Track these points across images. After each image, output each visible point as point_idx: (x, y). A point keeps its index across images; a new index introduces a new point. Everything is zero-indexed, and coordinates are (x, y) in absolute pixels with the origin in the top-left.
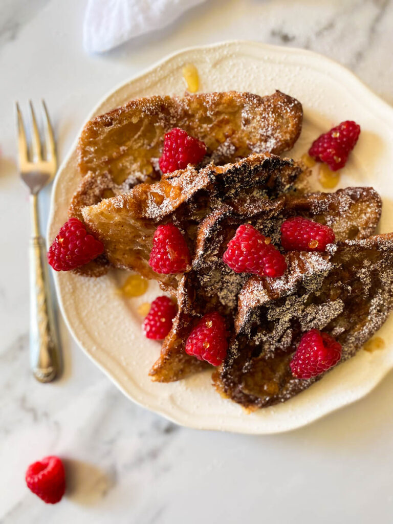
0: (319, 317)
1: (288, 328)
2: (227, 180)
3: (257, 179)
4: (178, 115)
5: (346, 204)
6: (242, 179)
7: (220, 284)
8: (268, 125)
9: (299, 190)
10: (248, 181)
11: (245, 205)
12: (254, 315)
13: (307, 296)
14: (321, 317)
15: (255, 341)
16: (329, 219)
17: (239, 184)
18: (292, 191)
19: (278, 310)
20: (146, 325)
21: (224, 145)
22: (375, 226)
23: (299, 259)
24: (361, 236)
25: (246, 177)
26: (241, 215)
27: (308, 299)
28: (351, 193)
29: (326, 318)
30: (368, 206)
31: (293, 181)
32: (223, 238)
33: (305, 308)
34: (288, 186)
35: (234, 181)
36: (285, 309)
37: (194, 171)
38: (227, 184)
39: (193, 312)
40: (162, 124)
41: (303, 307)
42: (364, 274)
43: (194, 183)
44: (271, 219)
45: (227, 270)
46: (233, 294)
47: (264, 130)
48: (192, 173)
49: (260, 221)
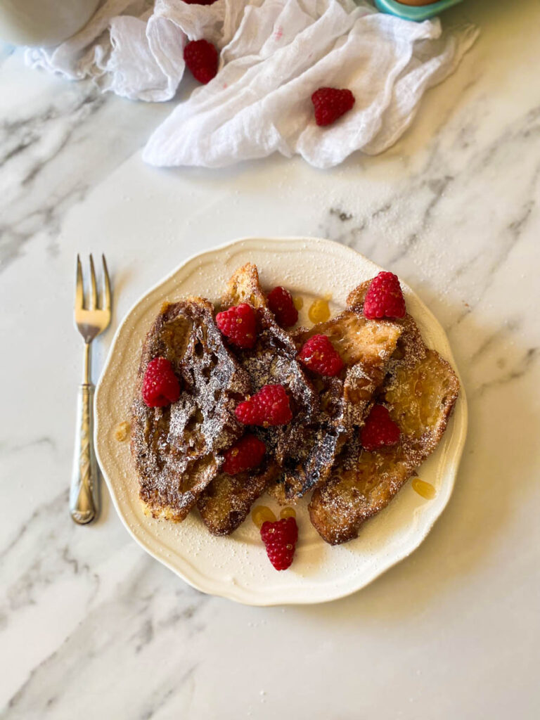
0: (182, 411)
1: (195, 384)
2: (330, 438)
3: (311, 461)
4: (406, 453)
5: (237, 504)
6: (321, 450)
7: (267, 368)
8: (340, 506)
9: (276, 485)
10: (316, 453)
11: (302, 435)
12: (226, 369)
13: (204, 416)
14: (180, 412)
15: (208, 354)
16: (238, 483)
17: (319, 445)
18: (280, 478)
19: (214, 388)
20: (288, 294)
21: (355, 464)
22: (201, 511)
23: (234, 433)
24: (205, 494)
25: (320, 454)
26: (298, 425)
27: (202, 415)
28: (240, 517)
29: (176, 415)
30: (219, 519)
31: (286, 486)
32: (295, 399)
33: (197, 407)
34: (286, 478)
35: (325, 443)
36: (211, 393)
37: (357, 424)
38: (328, 437)
39: (266, 334)
40: (410, 436)
41: (199, 407)
42: (181, 467)
43: (350, 415)
44: (276, 444)
45: (271, 382)
46: (251, 370)
47: (338, 500)
48: (357, 421)
49: (282, 435)
